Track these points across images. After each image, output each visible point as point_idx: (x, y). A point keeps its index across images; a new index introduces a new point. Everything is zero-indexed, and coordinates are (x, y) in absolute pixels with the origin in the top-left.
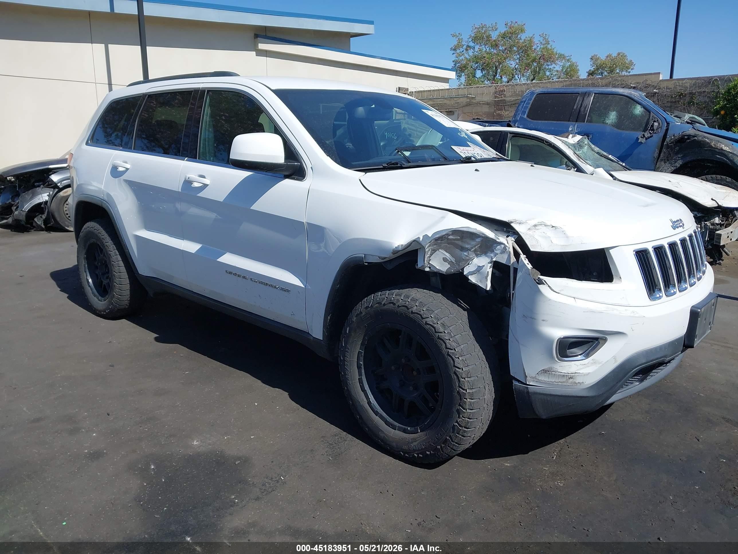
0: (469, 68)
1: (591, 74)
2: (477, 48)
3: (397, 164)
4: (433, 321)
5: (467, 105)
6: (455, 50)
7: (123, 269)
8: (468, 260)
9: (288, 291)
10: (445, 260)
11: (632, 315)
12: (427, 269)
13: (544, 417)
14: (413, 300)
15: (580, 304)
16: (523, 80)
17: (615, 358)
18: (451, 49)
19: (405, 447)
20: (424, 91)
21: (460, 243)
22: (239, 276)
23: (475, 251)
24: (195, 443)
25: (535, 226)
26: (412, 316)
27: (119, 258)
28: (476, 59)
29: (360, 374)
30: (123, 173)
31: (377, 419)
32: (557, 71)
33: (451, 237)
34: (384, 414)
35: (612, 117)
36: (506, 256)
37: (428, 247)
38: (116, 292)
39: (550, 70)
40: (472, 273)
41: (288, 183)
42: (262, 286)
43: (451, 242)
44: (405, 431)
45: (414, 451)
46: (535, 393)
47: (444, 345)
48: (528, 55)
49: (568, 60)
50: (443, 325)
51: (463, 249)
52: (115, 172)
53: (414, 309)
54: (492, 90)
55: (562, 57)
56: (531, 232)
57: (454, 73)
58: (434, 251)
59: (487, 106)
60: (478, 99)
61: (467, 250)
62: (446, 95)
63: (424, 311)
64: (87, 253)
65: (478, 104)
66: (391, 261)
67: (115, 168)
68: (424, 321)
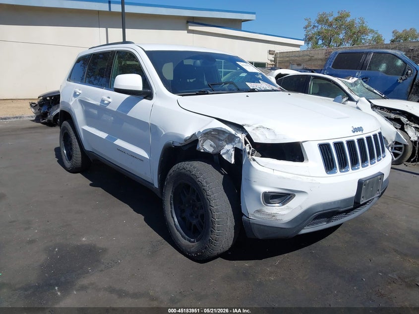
0: (314, 39)
1: (393, 41)
2: (320, 27)
3: (205, 92)
4: (201, 180)
5: (309, 61)
6: (306, 28)
7: (78, 146)
8: (222, 146)
9: (142, 161)
10: (211, 145)
11: (311, 181)
12: (202, 151)
13: (260, 238)
14: (194, 168)
15: (277, 173)
16: (348, 45)
17: (301, 206)
18: (304, 28)
19: (189, 250)
20: (284, 52)
21: (217, 136)
22: (123, 152)
23: (226, 141)
24: (84, 239)
25: (257, 128)
26: (192, 176)
27: (76, 140)
28: (319, 33)
29: (171, 208)
30: (78, 95)
31: (178, 233)
32: (369, 40)
33: (213, 133)
34: (182, 231)
35: (383, 67)
36: (240, 145)
37: (201, 138)
38: (74, 159)
39: (364, 39)
40: (224, 154)
41: (145, 101)
42: (132, 157)
43: (213, 136)
44: (190, 241)
45: (193, 252)
46: (254, 224)
47: (206, 193)
48: (351, 31)
49: (376, 33)
50: (206, 182)
51: (220, 140)
52: (75, 95)
53: (193, 173)
54: (324, 52)
55: (372, 31)
56: (254, 131)
57: (304, 42)
58: (204, 141)
59: (321, 61)
60: (316, 57)
61: (222, 140)
62: (297, 54)
63: (198, 174)
64: (64, 138)
65: (316, 59)
66: (186, 145)
67: (75, 93)
68: (197, 179)
